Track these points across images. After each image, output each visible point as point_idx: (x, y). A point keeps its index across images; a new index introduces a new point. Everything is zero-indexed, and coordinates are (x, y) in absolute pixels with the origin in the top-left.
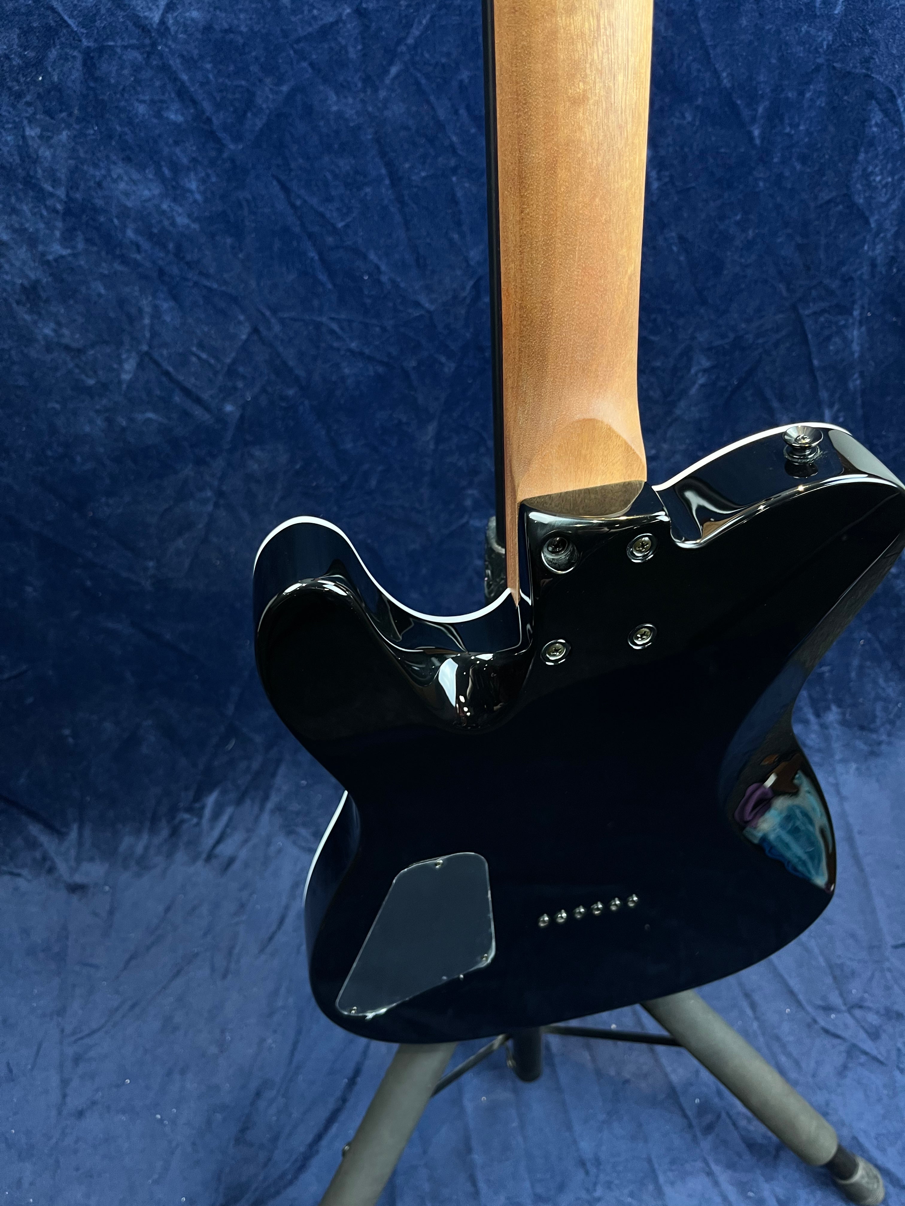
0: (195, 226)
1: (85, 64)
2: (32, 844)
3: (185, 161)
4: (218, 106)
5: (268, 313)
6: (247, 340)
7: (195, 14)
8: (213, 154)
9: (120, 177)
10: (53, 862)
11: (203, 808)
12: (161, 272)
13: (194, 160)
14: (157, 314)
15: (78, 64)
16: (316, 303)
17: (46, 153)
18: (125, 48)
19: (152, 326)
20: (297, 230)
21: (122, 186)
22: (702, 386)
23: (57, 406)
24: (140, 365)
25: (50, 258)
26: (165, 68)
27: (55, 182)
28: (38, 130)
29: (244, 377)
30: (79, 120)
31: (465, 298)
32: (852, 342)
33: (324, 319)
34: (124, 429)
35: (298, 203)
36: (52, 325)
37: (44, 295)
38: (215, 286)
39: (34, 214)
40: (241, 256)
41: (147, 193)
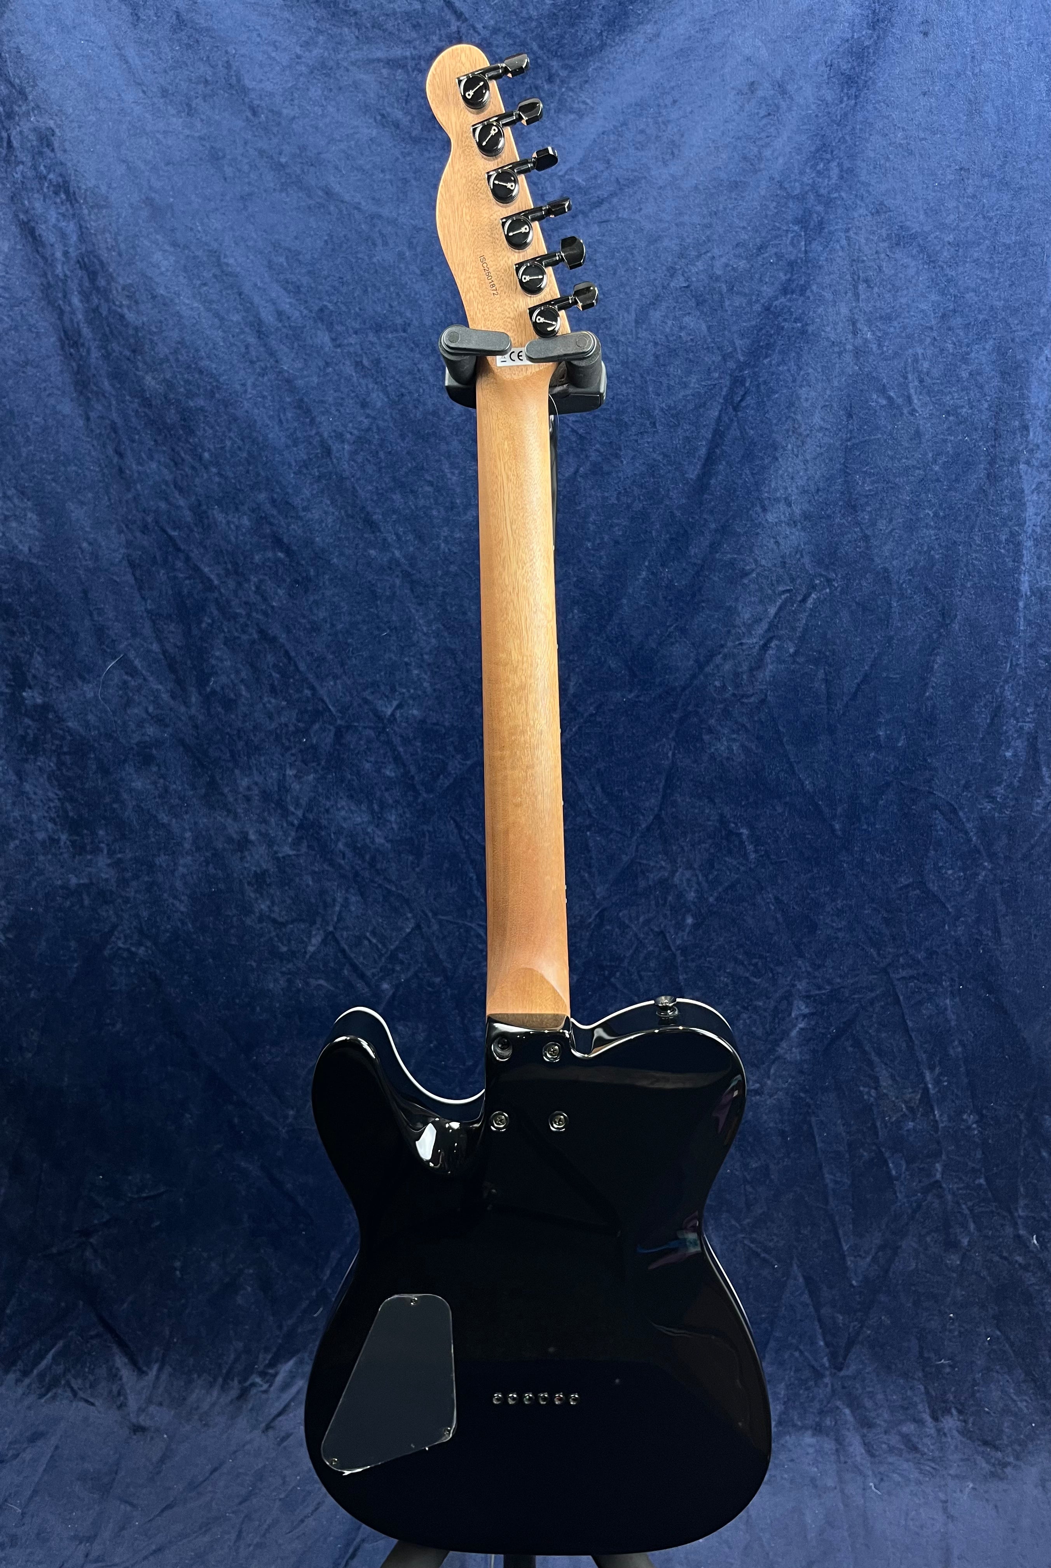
0: (389, 845)
1: (335, 735)
2: (114, 1376)
3: (391, 801)
4: (420, 769)
5: (430, 914)
6: (410, 933)
7: (415, 712)
8: (411, 799)
9: (343, 808)
10: (126, 1398)
11: (275, 1375)
12: (356, 874)
13: (397, 802)
14: (346, 904)
15: (332, 734)
16: (469, 912)
17: (296, 786)
18: (365, 728)
19: (340, 912)
20: (463, 856)
21: (343, 813)
22: (802, 1029)
23: (254, 964)
24: (324, 942)
25: (280, 855)
26: (389, 743)
27: (297, 805)
28: (295, 772)
29: (402, 963)
30: (323, 769)
31: (590, 923)
32: (946, 1009)
33: (473, 925)
34: (299, 991)
35: (467, 837)
36: (268, 903)
37: (268, 881)
38: (394, 889)
39: (277, 825)
40: (417, 870)
41: (359, 820)
